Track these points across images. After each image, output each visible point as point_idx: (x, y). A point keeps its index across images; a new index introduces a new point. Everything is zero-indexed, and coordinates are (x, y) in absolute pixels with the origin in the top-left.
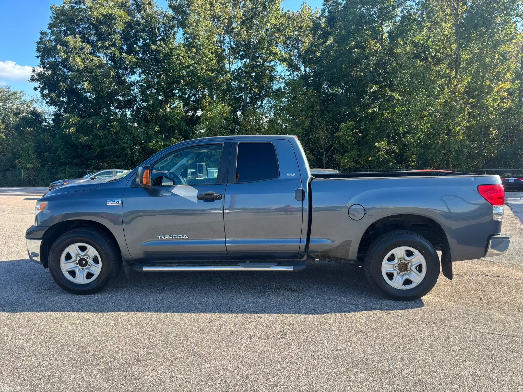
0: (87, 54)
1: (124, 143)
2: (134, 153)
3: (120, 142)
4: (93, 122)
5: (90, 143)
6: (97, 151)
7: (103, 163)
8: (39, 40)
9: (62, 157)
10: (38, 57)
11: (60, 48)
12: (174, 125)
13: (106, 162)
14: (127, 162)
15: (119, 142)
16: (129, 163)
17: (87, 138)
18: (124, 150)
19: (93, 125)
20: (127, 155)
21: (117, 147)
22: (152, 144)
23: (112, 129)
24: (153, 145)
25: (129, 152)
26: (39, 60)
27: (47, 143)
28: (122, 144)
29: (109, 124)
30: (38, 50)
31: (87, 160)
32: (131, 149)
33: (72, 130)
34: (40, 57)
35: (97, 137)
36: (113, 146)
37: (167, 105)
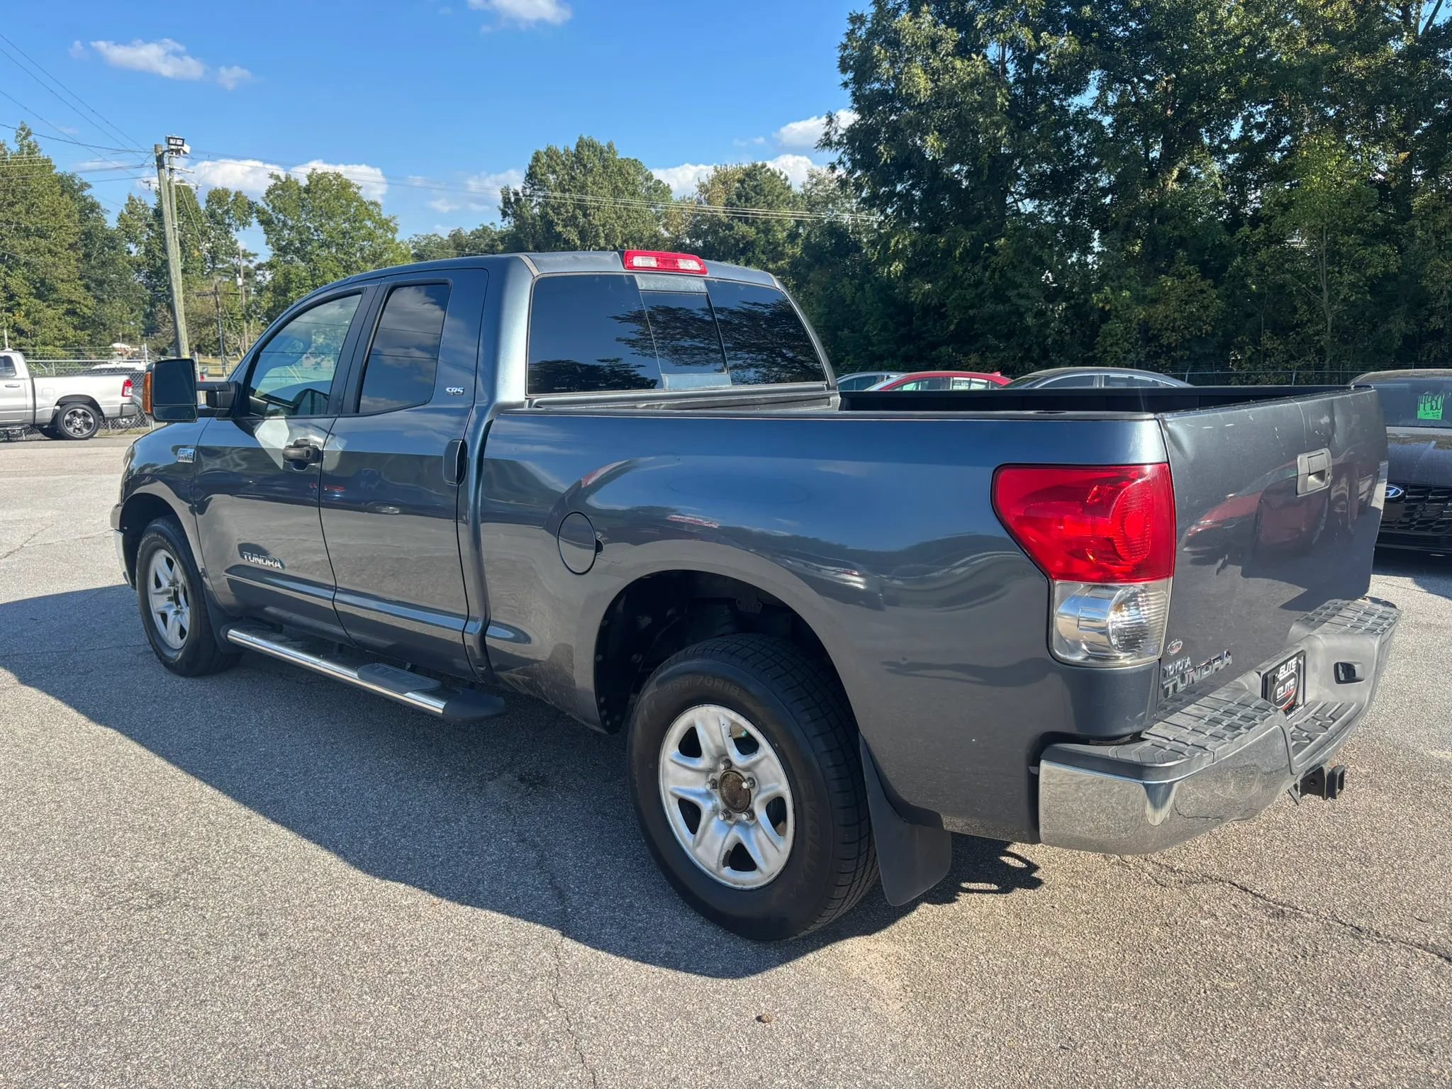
0: (948, 55)
1: (1020, 296)
2: (1047, 324)
3: (1011, 293)
4: (948, 242)
5: (936, 300)
6: (955, 321)
7: (966, 355)
8: (844, 40)
9: (875, 340)
10: (845, 85)
11: (880, 53)
12: (1185, 234)
13: (976, 351)
14: (1029, 350)
15: (1009, 293)
16: (1036, 353)
17: (928, 286)
18: (1021, 316)
19: (948, 252)
20: (1027, 329)
21: (1000, 307)
22: (1102, 296)
23: (994, 258)
24: (1107, 300)
25: (1030, 320)
26: (848, 92)
27: (849, 306)
28: (1014, 300)
29: (987, 245)
30: (844, 67)
31: (934, 346)
32: (1041, 314)
33: (897, 267)
34: (851, 86)
35: (955, 281)
36: (993, 306)
37: (1171, 172)
